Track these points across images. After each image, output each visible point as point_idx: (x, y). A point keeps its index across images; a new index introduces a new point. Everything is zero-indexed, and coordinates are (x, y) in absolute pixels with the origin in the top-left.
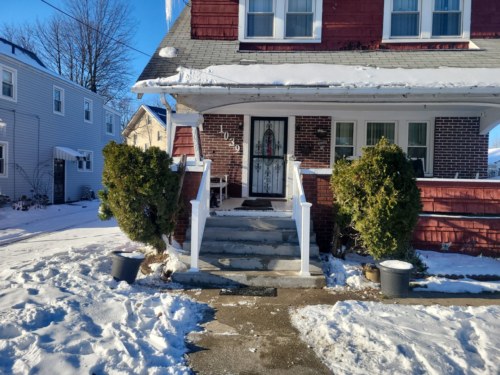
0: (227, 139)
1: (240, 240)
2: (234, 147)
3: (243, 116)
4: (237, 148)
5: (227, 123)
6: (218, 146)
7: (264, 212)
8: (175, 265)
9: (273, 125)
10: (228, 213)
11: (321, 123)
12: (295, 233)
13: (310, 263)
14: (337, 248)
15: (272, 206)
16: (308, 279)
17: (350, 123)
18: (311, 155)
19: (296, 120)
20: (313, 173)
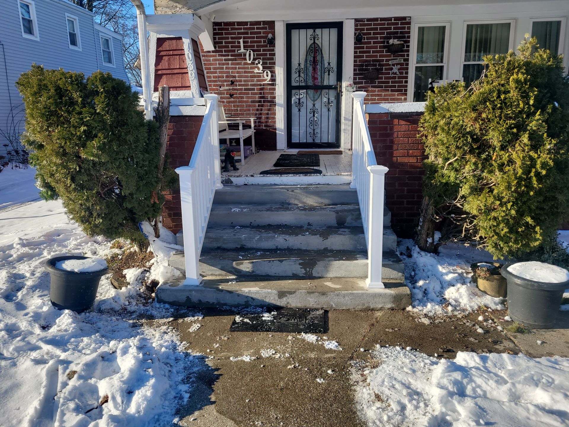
0: (251, 61)
1: (269, 225)
2: (262, 74)
3: (273, 22)
4: (267, 76)
5: (249, 35)
6: (238, 72)
7: (306, 177)
8: (162, 273)
9: (320, 36)
10: (251, 180)
11: (394, 28)
12: (357, 213)
13: (384, 265)
14: (427, 236)
15: (319, 166)
16: (380, 295)
17: (440, 27)
18: (379, 82)
19: (356, 25)
20: (387, 112)
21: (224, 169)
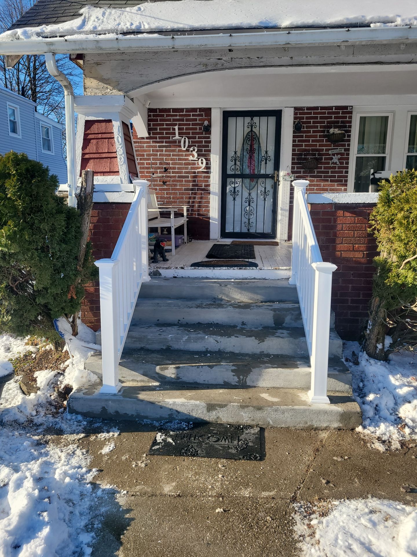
0: (186, 148)
1: (199, 323)
2: (196, 162)
3: (210, 109)
4: (202, 163)
5: (185, 122)
6: (172, 159)
7: (241, 271)
8: (77, 378)
9: (258, 124)
10: (181, 273)
11: (335, 118)
12: (297, 312)
13: (329, 376)
14: (377, 341)
15: (255, 258)
16: (325, 412)
17: (382, 117)
18: (318, 172)
19: (295, 114)
20: (331, 202)
21: (152, 260)
